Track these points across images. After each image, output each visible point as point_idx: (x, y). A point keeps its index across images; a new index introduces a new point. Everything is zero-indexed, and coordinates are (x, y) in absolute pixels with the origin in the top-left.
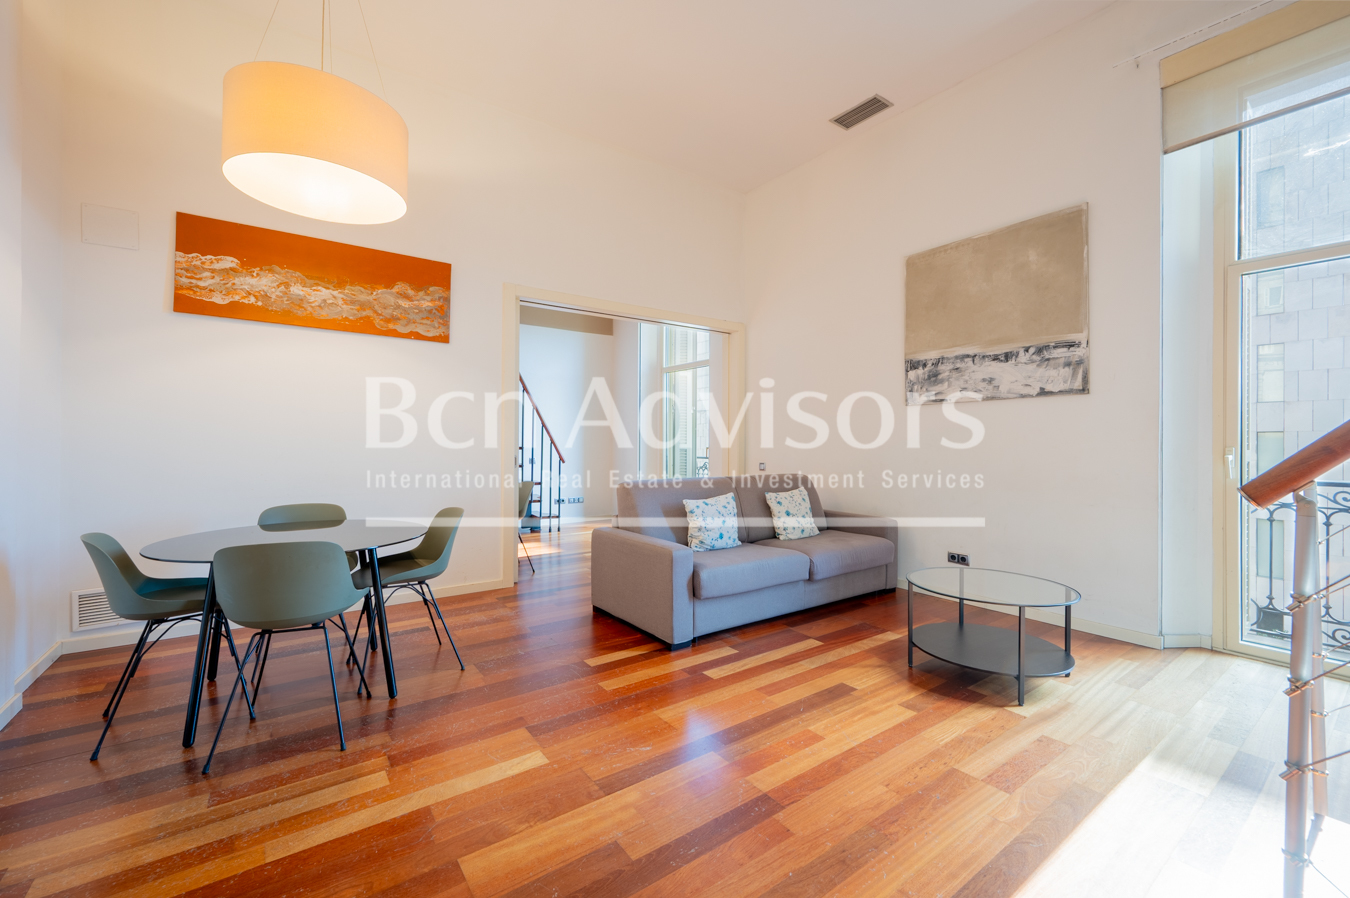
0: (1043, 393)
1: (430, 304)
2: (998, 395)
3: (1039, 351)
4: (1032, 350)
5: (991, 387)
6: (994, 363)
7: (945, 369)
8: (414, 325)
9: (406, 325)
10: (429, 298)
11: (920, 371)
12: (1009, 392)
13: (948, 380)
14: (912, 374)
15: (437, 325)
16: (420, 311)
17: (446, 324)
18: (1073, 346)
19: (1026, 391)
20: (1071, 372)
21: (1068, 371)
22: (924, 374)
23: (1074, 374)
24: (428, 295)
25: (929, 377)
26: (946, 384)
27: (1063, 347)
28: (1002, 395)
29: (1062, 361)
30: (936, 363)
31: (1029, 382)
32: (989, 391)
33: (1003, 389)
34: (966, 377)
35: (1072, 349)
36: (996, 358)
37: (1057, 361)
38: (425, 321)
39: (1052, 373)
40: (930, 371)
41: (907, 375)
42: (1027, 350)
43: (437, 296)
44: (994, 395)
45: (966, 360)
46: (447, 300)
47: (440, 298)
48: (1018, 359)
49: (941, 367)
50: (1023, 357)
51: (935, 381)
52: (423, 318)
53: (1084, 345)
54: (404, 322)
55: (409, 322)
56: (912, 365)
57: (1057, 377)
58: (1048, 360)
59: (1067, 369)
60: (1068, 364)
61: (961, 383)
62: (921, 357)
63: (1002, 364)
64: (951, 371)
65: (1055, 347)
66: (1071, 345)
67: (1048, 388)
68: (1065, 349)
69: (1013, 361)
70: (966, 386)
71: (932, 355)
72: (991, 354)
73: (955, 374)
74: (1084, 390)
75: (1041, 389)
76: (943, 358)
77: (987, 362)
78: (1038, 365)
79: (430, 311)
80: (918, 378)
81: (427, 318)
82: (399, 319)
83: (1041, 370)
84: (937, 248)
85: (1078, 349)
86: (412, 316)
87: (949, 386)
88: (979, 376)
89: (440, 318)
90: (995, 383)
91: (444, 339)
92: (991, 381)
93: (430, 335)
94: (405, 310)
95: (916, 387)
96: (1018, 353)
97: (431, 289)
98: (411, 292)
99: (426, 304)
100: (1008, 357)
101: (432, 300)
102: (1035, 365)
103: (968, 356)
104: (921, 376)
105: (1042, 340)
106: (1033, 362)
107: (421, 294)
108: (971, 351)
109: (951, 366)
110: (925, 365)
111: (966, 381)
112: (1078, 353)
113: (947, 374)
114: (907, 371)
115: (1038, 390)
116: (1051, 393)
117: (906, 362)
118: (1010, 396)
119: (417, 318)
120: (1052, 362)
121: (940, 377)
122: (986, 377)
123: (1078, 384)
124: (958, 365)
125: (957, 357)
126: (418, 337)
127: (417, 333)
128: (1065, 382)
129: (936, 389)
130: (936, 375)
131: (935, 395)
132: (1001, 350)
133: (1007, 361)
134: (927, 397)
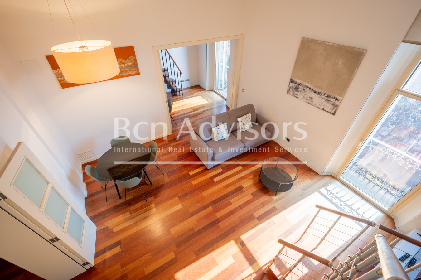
0: (323, 109)
1: (131, 63)
2: (312, 104)
3: (328, 96)
4: (326, 95)
5: (311, 100)
6: (314, 93)
7: (301, 88)
8: (128, 72)
9: (126, 73)
10: (130, 61)
11: (294, 84)
12: (315, 104)
13: (300, 92)
14: (291, 84)
15: (135, 70)
16: (129, 67)
17: (137, 69)
18: (337, 100)
19: (319, 106)
20: (333, 107)
21: (332, 107)
22: (294, 86)
23: (333, 109)
24: (129, 60)
25: (296, 88)
26: (299, 93)
27: (335, 99)
28: (313, 104)
29: (332, 103)
31: (321, 104)
32: (310, 101)
33: (314, 103)
34: (305, 94)
35: (336, 101)
36: (315, 92)
37: (331, 102)
38: (131, 70)
39: (328, 105)
40: (296, 86)
41: (290, 84)
42: (325, 94)
43: (132, 60)
44: (311, 103)
45: (307, 88)
46: (135, 60)
47: (133, 60)
48: (321, 96)
49: (300, 87)
50: (323, 96)
51: (297, 90)
52: (130, 69)
53: (340, 101)
54: (124, 72)
55: (126, 71)
56: (292, 81)
57: (329, 107)
58: (329, 100)
59: (332, 106)
60: (333, 105)
61: (304, 95)
62: (296, 80)
63: (316, 95)
65: (332, 98)
66: (337, 99)
67: (325, 109)
68: (335, 100)
69: (320, 96)
70: (304, 96)
71: (299, 81)
72: (315, 90)
73: (303, 91)
74: (334, 114)
75: (323, 108)
76: (301, 84)
77: (313, 92)
78: (325, 101)
79: (131, 66)
80: (292, 87)
81: (131, 68)
82: (123, 71)
83: (326, 103)
85: (338, 102)
86: (126, 69)
87: (300, 94)
88: (309, 95)
89: (135, 67)
90: (312, 100)
91: (138, 73)
92: (311, 98)
93: (134, 74)
94: (124, 68)
95: (291, 89)
96: (322, 94)
97: (129, 58)
98: (124, 61)
99: (130, 64)
100: (319, 93)
101: (131, 62)
102: (325, 100)
103: (308, 87)
104: (293, 86)
105: (330, 94)
106: (325, 99)
107: (127, 60)
108: (310, 86)
109: (302, 88)
110: (295, 83)
111: (305, 95)
112: (337, 103)
113: (301, 90)
114: (290, 82)
115: (322, 108)
116: (325, 111)
117: (291, 79)
118: (315, 105)
119: (128, 69)
120: (329, 102)
121: (299, 90)
122: (311, 97)
123: (333, 112)
124: (305, 89)
125: (305, 86)
126: (130, 75)
127: (130, 74)
128: (330, 109)
129: (296, 93)
130: (298, 88)
131: (295, 94)
132: (318, 90)
133: (318, 95)
134: (293, 94)
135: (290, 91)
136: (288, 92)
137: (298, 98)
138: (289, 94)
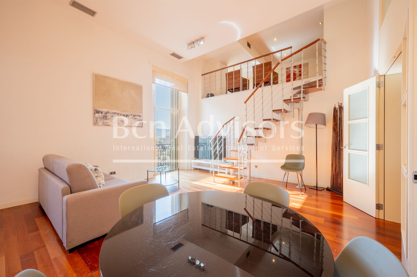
3: (134, 116)
4: (132, 115)
7: (109, 115)
11: (100, 114)
12: (128, 125)
13: (110, 119)
14: (97, 115)
19: (131, 125)
22: (102, 116)
25: (104, 117)
26: (109, 120)
29: (138, 119)
30: (106, 113)
35: (140, 117)
36: (124, 116)
39: (136, 122)
40: (104, 115)
41: (95, 115)
42: (131, 115)
45: (116, 114)
49: (107, 115)
50: (130, 117)
51: (106, 119)
53: (142, 116)
56: (97, 112)
58: (136, 118)
59: (139, 121)
62: (101, 110)
64: (111, 116)
65: (137, 116)
71: (105, 110)
72: (122, 114)
73: (112, 118)
76: (108, 112)
77: (122, 116)
80: (99, 117)
84: (107, 77)
87: (110, 121)
95: (98, 120)
96: (129, 115)
100: (127, 116)
102: (133, 119)
103: (116, 113)
104: (100, 116)
105: (135, 114)
106: (133, 118)
108: (117, 112)
109: (111, 115)
110: (102, 113)
113: (110, 117)
114: (95, 113)
117: (95, 110)
121: (107, 118)
124: (113, 115)
125: (113, 113)
129: (106, 121)
130: (106, 117)
131: (105, 123)
132: (125, 114)
133: (127, 117)
134: (103, 123)
135: (98, 122)
136: (95, 123)
137: (109, 125)
138: (98, 125)
